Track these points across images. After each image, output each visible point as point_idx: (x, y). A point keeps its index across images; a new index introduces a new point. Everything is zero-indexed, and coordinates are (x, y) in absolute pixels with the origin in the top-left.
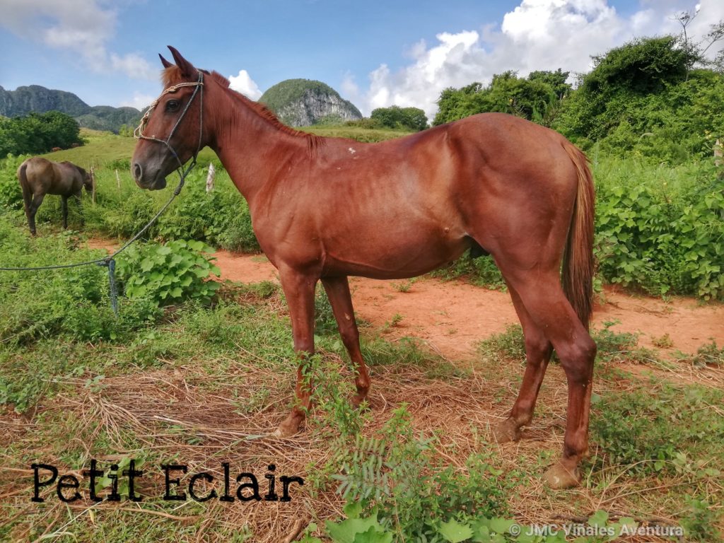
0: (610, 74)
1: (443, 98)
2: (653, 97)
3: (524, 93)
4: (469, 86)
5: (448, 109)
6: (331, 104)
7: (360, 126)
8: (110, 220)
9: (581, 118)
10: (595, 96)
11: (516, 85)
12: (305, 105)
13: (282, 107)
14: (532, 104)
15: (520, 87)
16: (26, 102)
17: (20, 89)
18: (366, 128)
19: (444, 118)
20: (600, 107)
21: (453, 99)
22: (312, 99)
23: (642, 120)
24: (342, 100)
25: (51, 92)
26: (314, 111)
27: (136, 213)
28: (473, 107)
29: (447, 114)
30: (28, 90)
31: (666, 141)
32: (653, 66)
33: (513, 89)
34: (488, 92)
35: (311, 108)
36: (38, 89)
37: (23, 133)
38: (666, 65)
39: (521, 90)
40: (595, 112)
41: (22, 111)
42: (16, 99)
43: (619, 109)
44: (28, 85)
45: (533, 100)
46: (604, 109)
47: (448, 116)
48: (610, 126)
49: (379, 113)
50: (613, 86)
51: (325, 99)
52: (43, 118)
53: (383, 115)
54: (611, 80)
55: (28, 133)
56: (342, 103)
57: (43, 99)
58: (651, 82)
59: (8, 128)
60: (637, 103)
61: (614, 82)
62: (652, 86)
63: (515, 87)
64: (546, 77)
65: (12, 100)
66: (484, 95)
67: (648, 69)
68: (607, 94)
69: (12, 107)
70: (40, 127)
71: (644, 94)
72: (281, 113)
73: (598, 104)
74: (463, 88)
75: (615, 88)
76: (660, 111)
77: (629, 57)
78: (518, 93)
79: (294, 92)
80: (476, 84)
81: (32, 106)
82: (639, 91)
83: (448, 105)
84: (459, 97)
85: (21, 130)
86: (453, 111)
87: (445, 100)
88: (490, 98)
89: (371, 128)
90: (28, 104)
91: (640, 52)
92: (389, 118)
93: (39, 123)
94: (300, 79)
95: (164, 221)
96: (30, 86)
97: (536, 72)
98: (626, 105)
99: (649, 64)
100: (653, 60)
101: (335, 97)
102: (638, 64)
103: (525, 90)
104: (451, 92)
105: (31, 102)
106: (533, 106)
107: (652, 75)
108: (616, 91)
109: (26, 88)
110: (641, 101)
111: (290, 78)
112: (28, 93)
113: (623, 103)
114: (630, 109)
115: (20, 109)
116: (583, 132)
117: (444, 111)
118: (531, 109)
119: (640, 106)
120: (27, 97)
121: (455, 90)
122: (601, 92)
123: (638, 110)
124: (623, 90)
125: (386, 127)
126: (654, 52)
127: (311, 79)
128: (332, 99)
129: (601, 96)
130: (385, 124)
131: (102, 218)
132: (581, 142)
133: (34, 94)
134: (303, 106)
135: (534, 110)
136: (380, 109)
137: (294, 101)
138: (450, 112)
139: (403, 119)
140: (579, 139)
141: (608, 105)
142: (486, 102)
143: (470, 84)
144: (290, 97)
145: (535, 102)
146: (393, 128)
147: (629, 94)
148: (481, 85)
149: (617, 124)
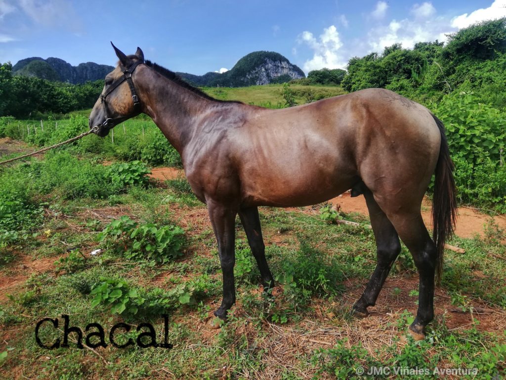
0: (458, 47)
1: (350, 65)
2: (489, 62)
3: (406, 59)
4: (368, 56)
5: (354, 72)
6: (283, 68)
7: (299, 84)
8: (118, 151)
9: (438, 78)
10: (448, 63)
11: (400, 54)
12: (265, 69)
13: (249, 72)
14: (411, 67)
15: (403, 55)
16: (85, 73)
17: (81, 65)
18: (304, 85)
19: (350, 79)
20: (451, 71)
21: (357, 65)
22: (270, 65)
23: (480, 78)
24: (291, 65)
25: (100, 66)
26: (272, 73)
27: (130, 148)
28: (370, 71)
29: (353, 75)
30: (86, 65)
31: (491, 93)
32: (489, 40)
33: (398, 57)
34: (381, 59)
35: (269, 71)
36: (92, 65)
37: (82, 94)
38: (498, 40)
39: (403, 57)
40: (448, 74)
41: (82, 80)
42: (78, 71)
43: (465, 71)
44: (86, 62)
45: (412, 64)
46: (454, 72)
47: (353, 77)
48: (458, 83)
49: (314, 74)
50: (460, 55)
51: (279, 64)
52: (95, 84)
53: (316, 75)
54: (459, 51)
55: (85, 95)
56: (291, 67)
57: (95, 71)
58: (488, 51)
59: (73, 92)
60: (478, 67)
61: (461, 53)
62: (489, 54)
63: (399, 56)
64: (426, 47)
65: (76, 72)
66: (378, 62)
67: (486, 42)
68: (456, 60)
69: (76, 77)
70: (92, 91)
71: (484, 60)
72: (249, 75)
73: (450, 68)
74: (364, 57)
75: (462, 57)
76: (491, 73)
77: (471, 35)
78: (401, 60)
79: (258, 61)
80: (373, 54)
81: (88, 75)
82: (480, 58)
83: (354, 69)
84: (361, 64)
85: (81, 93)
86: (357, 73)
87: (352, 66)
88: (381, 64)
89: (308, 84)
90: (86, 74)
91: (480, 31)
92: (320, 77)
93: (92, 87)
94: (262, 51)
95: (143, 152)
96: (87, 63)
97: (420, 43)
98: (469, 68)
99: (486, 39)
100: (488, 36)
101: (286, 62)
102: (478, 39)
103: (407, 57)
104: (356, 60)
105: (88, 73)
106: (412, 69)
107: (488, 47)
108: (463, 58)
109: (84, 64)
110: (481, 65)
111: (255, 51)
112: (86, 67)
113: (467, 66)
114: (472, 72)
115: (81, 78)
116: (440, 87)
117: (351, 74)
118: (411, 70)
119: (479, 68)
120: (85, 70)
121: (359, 59)
122: (452, 60)
123: (477, 72)
124: (468, 58)
125: (318, 84)
126: (489, 31)
127: (270, 51)
128: (284, 64)
129: (451, 62)
130: (317, 81)
131: (114, 150)
132: (438, 95)
133: (89, 68)
134: (263, 70)
135: (413, 71)
136: (314, 71)
137: (258, 67)
138: (354, 74)
139: (331, 78)
140: (436, 93)
141: (457, 68)
142: (379, 67)
143: (369, 54)
144: (255, 64)
145: (414, 65)
146: (323, 84)
147: (472, 60)
148: (377, 54)
149: (462, 82)
